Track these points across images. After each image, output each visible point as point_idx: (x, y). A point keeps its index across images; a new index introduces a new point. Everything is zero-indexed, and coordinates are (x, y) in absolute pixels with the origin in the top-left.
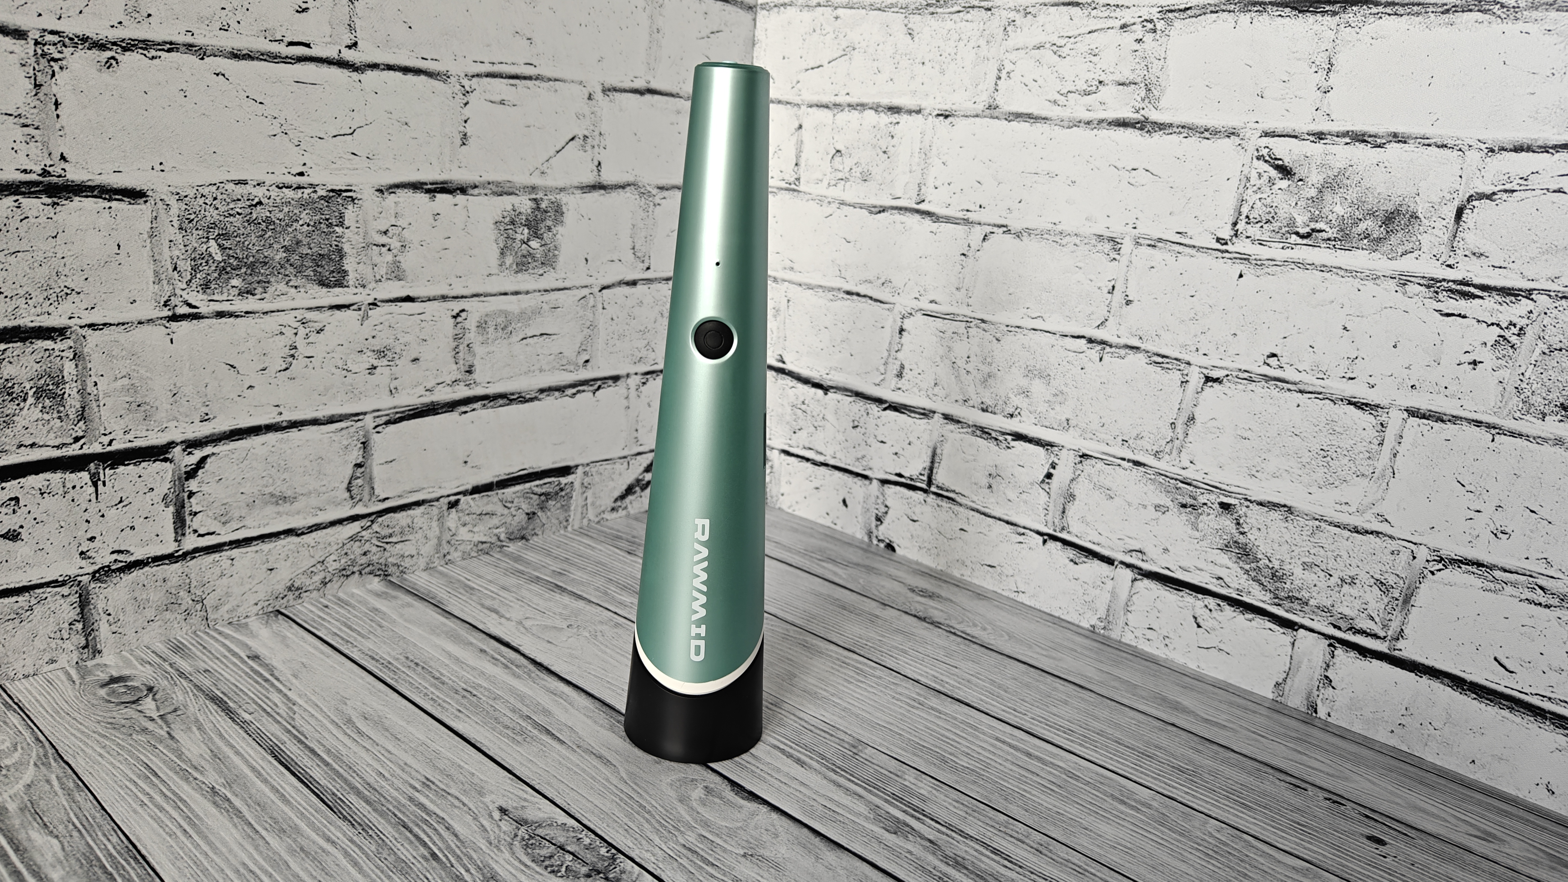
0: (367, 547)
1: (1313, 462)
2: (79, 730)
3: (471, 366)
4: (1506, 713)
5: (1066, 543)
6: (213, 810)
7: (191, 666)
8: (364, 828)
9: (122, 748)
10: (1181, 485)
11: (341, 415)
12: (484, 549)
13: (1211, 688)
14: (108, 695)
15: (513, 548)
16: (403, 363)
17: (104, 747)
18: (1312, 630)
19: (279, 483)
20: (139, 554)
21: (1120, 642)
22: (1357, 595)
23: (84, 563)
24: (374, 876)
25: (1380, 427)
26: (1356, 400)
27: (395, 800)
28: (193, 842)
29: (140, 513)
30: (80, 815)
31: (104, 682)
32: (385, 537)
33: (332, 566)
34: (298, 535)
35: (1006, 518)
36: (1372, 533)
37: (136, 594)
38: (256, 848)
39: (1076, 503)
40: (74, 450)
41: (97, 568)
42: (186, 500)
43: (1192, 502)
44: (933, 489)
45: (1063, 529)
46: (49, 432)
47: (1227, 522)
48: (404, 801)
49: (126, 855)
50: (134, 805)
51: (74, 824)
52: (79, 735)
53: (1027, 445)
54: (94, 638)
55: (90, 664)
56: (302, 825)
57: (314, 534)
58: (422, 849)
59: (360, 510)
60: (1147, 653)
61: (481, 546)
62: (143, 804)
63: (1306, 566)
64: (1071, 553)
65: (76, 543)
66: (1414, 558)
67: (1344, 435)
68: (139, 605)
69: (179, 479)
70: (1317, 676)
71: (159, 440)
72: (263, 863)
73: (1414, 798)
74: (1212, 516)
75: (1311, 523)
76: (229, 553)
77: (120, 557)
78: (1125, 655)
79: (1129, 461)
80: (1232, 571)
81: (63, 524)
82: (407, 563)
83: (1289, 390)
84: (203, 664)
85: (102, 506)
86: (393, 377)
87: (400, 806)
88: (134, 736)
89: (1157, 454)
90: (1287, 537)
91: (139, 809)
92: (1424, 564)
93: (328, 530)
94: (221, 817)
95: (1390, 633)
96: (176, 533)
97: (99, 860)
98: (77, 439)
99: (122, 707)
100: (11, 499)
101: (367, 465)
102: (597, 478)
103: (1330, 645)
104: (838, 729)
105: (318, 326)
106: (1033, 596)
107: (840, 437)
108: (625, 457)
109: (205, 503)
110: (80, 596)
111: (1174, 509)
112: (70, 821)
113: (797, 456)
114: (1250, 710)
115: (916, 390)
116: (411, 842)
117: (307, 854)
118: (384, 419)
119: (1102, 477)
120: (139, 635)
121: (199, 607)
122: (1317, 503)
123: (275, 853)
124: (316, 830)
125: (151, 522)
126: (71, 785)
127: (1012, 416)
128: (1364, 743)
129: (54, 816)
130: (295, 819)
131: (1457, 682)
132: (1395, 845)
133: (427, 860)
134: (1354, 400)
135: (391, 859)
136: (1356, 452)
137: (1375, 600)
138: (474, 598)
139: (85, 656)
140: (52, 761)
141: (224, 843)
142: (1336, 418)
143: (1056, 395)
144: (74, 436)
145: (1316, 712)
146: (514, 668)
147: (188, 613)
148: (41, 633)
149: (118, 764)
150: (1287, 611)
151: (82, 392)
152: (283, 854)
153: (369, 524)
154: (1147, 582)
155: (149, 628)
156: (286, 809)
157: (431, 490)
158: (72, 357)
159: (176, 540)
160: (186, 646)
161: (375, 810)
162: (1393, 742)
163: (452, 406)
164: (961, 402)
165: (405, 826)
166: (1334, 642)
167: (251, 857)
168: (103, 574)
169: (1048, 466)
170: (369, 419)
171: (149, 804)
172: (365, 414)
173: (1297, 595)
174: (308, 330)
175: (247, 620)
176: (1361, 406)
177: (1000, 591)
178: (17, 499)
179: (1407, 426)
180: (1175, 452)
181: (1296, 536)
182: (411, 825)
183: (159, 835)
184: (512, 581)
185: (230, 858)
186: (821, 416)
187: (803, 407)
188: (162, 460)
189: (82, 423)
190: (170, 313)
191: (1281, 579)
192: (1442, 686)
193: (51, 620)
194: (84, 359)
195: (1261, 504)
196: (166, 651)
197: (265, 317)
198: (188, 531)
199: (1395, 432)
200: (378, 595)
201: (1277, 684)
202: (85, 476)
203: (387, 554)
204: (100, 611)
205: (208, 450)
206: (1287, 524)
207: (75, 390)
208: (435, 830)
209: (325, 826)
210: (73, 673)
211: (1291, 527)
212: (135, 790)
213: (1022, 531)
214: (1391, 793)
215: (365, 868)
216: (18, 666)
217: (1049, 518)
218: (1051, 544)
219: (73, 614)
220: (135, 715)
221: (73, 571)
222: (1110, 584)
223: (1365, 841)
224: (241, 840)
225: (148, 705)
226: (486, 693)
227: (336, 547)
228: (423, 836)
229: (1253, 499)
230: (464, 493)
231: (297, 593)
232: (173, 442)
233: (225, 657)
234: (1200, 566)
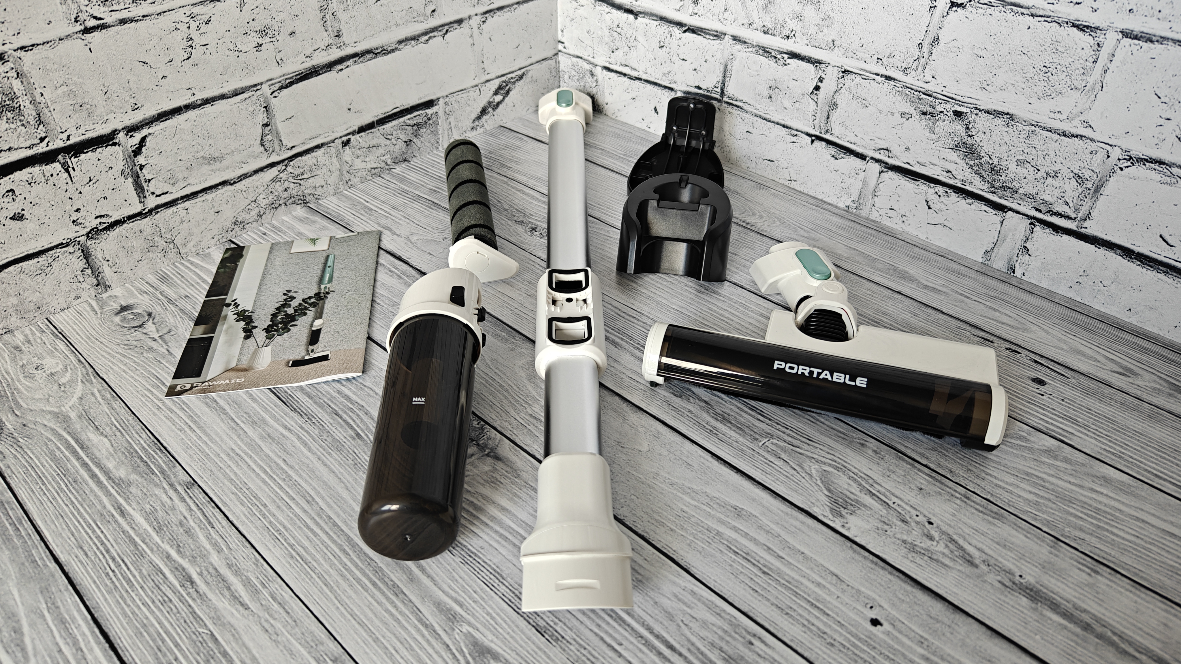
0: (286, 184)
1: (1036, 77)
2: (106, 351)
3: (338, 31)
4: (1162, 276)
5: (829, 142)
6: (207, 410)
7: (175, 293)
8: (309, 417)
9: (138, 364)
10: (923, 96)
11: (242, 88)
12: (376, 173)
13: (935, 256)
14: (121, 321)
15: (398, 169)
16: (283, 37)
17: (125, 365)
18: (1018, 212)
19: (207, 148)
20: (116, 217)
21: (868, 219)
22: (1058, 186)
23: (77, 228)
24: (319, 453)
25: (1096, 46)
26: (1079, 23)
27: (328, 393)
28: (197, 435)
29: (107, 187)
30: (119, 419)
31: (117, 311)
32: (298, 175)
33: (263, 203)
34: (232, 184)
35: (783, 122)
36: (1077, 136)
37: (123, 244)
38: (239, 436)
39: (838, 110)
40: (42, 148)
41: (88, 230)
42: (139, 172)
43: (932, 110)
44: (725, 99)
45: (827, 131)
46: (18, 137)
47: (958, 127)
48: (335, 394)
49: (154, 448)
50: (153, 409)
51: (116, 426)
52: (107, 356)
53: (800, 62)
54: (102, 278)
55: (105, 296)
56: (267, 418)
57: (243, 182)
58: (350, 430)
59: (275, 158)
60: (888, 227)
61: (373, 171)
62: (159, 408)
63: (1019, 163)
64: (833, 150)
65: (67, 215)
66: (1109, 157)
67: (1065, 54)
68: (128, 251)
69: (129, 157)
70: (1018, 246)
71: (106, 130)
72: (245, 448)
73: (1077, 344)
74: (947, 122)
75: (1027, 128)
76: (183, 205)
77: (103, 220)
78: (870, 231)
79: (882, 76)
80: (959, 166)
81: (53, 203)
82: (319, 191)
83: (1022, 14)
84: (183, 291)
85: (77, 185)
86: (277, 50)
87: (332, 398)
88: (145, 354)
89: (905, 71)
90: (1007, 139)
91: (156, 411)
92: (1115, 161)
93: (254, 177)
94: (212, 415)
95: (1079, 215)
96: (139, 197)
97: (137, 452)
98: (42, 140)
99: (133, 330)
100: (8, 191)
101: (272, 123)
102: (456, 106)
103: (1031, 224)
104: (643, 314)
105: (205, 18)
106: (802, 184)
107: (650, 56)
108: (477, 86)
109: (154, 172)
110: (83, 251)
111: (916, 116)
112: (112, 424)
113: (617, 72)
114: (962, 275)
115: (709, 15)
116: (342, 426)
117: (273, 439)
118: (278, 86)
119: (860, 89)
120: (134, 271)
121: (171, 246)
122: (1035, 112)
123: (251, 440)
124: (277, 420)
125: (118, 192)
126: (109, 396)
127: (788, 37)
128: (1047, 297)
129: (101, 421)
130: (262, 413)
131: (1127, 253)
132: (1053, 384)
133: (354, 439)
134: (1077, 23)
135: (330, 439)
136: (1073, 68)
137: (1071, 189)
138: (372, 218)
139: (100, 291)
140: (93, 378)
141: (217, 434)
142: (1059, 39)
143: (824, 19)
144: (39, 137)
145: (1014, 272)
146: (405, 278)
147: (165, 252)
148: (63, 280)
149: (137, 378)
150: (1000, 198)
151: (33, 102)
152: (257, 440)
153: (284, 167)
154: (891, 174)
155: (140, 266)
156: (255, 406)
157: (326, 135)
158: (16, 76)
159: (141, 202)
160: (169, 276)
161: (315, 403)
162: (1070, 294)
163: (330, 66)
164: (746, 25)
165: (337, 414)
166: (1034, 221)
167: (236, 443)
168: (93, 233)
169: (816, 80)
170: (265, 87)
171: (163, 408)
172: (261, 84)
173: (1009, 185)
174: (198, 23)
175: (209, 250)
176: (1082, 28)
177: (777, 180)
178: (12, 191)
179: (1120, 46)
180: (920, 69)
181: (1014, 139)
182: (341, 413)
183: (173, 431)
184: (399, 200)
185: (223, 445)
186: (633, 37)
187: (618, 30)
188: (112, 145)
189: (41, 126)
190: (82, 27)
191: (998, 173)
192: (1115, 255)
193: (67, 270)
194: (26, 77)
195: (988, 112)
196: (156, 281)
197: (161, 17)
198: (147, 194)
199: (1109, 51)
200: (301, 220)
201: (987, 252)
202: (57, 165)
203: (302, 188)
204: (101, 259)
205: (145, 132)
206: (1007, 129)
207: (28, 102)
208: (358, 415)
209: (283, 418)
210: (94, 304)
211: (1011, 131)
212: (152, 398)
213: (796, 133)
214: (1060, 340)
215: (313, 448)
216: (55, 303)
217: (816, 122)
218: (817, 143)
219: (82, 264)
220: (143, 337)
221: (72, 235)
222: (862, 175)
223: (1030, 383)
224: (228, 431)
225: (150, 327)
226: (387, 301)
227: (262, 189)
228: (350, 421)
229: (982, 108)
230: (353, 133)
231: (241, 226)
232: (116, 130)
233: (198, 283)
234: (933, 162)
